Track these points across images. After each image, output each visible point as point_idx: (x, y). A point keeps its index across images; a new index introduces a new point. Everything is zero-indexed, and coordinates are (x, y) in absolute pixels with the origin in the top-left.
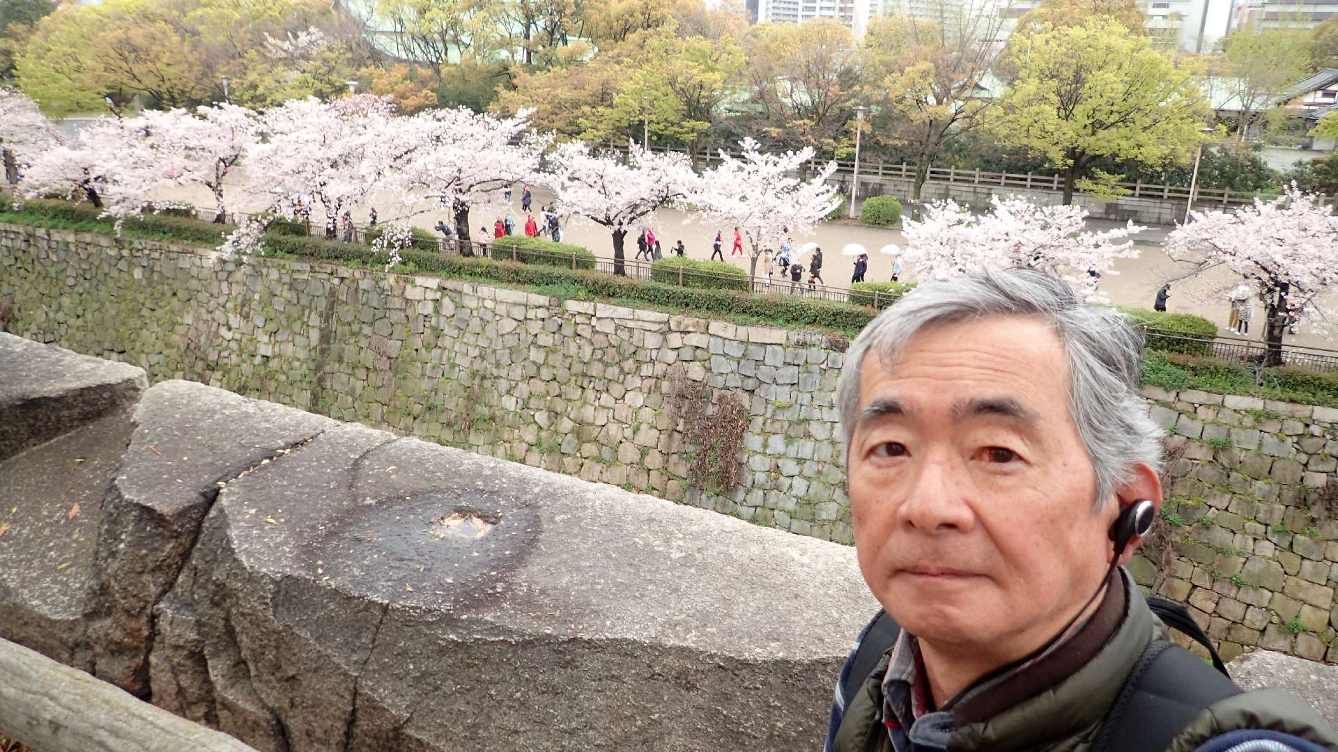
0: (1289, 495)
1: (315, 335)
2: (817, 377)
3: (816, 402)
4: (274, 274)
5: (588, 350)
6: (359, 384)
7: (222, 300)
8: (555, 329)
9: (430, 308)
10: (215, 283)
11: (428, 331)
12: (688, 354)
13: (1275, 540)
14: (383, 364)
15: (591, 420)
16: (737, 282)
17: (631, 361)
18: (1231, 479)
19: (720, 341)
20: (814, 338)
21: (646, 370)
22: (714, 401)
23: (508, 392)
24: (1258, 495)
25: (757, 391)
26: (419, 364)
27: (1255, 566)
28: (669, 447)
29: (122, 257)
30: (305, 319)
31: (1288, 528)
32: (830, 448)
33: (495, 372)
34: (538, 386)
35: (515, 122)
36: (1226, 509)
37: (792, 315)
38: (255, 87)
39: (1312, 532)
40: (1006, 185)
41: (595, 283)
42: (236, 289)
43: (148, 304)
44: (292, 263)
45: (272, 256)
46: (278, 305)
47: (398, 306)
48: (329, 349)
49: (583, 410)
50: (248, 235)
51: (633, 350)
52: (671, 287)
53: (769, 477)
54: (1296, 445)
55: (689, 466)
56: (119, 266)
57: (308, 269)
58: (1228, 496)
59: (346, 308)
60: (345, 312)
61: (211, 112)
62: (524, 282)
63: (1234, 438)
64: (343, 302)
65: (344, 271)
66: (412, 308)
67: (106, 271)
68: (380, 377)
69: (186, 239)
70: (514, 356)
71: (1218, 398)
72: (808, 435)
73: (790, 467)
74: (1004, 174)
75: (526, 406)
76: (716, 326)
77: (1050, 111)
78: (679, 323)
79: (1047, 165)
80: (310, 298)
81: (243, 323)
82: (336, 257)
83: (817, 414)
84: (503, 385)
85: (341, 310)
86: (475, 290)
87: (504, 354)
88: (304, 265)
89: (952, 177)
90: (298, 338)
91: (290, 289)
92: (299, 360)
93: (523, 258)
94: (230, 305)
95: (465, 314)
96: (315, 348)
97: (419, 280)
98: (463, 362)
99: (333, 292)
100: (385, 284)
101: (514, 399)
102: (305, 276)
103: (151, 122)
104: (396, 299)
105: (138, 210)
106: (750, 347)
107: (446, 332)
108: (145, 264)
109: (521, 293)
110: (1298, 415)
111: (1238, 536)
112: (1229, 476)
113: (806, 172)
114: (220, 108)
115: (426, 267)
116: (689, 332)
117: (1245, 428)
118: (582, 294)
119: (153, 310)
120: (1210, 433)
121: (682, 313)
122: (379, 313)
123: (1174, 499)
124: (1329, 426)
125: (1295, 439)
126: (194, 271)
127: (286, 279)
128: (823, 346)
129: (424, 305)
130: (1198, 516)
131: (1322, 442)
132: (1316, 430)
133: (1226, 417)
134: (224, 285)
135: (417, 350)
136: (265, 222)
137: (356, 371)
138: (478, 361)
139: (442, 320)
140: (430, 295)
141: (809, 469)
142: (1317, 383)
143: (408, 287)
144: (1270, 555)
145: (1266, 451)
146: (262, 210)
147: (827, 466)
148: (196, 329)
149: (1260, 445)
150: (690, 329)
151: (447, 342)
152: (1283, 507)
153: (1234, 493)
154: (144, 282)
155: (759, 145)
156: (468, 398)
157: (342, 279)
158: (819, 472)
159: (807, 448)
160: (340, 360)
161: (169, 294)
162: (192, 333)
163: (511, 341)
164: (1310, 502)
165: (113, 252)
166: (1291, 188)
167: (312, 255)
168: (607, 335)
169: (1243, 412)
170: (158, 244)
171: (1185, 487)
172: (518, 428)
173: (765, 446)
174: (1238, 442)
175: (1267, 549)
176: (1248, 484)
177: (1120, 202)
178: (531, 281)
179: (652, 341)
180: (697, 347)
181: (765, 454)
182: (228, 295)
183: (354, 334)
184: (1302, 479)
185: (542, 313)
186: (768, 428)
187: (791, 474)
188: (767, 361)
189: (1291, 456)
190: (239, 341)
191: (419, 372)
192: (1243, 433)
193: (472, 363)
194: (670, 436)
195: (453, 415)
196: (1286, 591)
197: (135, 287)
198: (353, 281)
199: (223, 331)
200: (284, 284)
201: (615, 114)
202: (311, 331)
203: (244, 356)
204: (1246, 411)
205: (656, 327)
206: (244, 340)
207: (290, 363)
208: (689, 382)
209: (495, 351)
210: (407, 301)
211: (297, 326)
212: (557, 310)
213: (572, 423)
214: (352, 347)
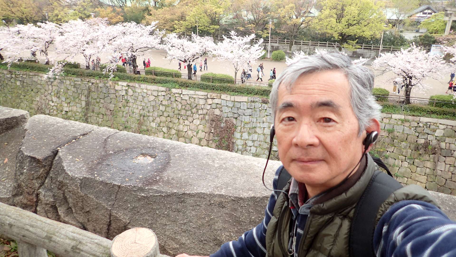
0: (413, 146)
1: (84, 104)
2: (258, 112)
3: (258, 121)
4: (68, 82)
5: (180, 106)
6: (100, 120)
7: (49, 92)
8: (168, 99)
9: (124, 93)
10: (47, 86)
11: (124, 101)
12: (214, 106)
13: (408, 161)
14: (109, 113)
15: (182, 130)
16: (231, 81)
17: (195, 109)
18: (394, 142)
19: (225, 101)
20: (257, 99)
21: (200, 112)
22: (224, 122)
23: (153, 121)
24: (403, 147)
25: (238, 118)
26: (121, 112)
27: (402, 170)
28: (209, 138)
29: (12, 77)
30: (80, 98)
31: (412, 157)
32: (263, 136)
33: (148, 114)
34: (163, 119)
35: (151, 26)
36: (393, 152)
37: (249, 92)
38: (58, 16)
39: (420, 158)
40: (320, 46)
41: (181, 82)
42: (54, 88)
43: (23, 94)
44: (74, 78)
45: (67, 76)
46: (70, 93)
47: (113, 92)
48: (89, 108)
49: (179, 126)
50: (58, 68)
51: (195, 105)
52: (208, 83)
53: (243, 147)
54: (415, 130)
55: (216, 144)
56: (11, 81)
57: (80, 80)
58: (393, 148)
59: (94, 93)
60: (94, 95)
61: (43, 25)
62: (157, 83)
63: (395, 128)
64: (93, 91)
65: (93, 81)
66: (118, 93)
67: (7, 82)
68: (108, 117)
69: (35, 70)
70: (154, 108)
71: (390, 115)
72: (255, 132)
73: (250, 143)
74: (319, 42)
75: (159, 126)
76: (223, 96)
77: (334, 20)
78: (211, 96)
79: (332, 39)
80: (81, 90)
81: (58, 100)
82: (90, 76)
83: (258, 125)
84: (151, 119)
85: (92, 94)
86: (140, 86)
87: (150, 108)
88: (79, 79)
89: (302, 43)
90: (78, 104)
91: (74, 88)
92: (78, 112)
93: (156, 74)
94: (52, 94)
95: (136, 94)
96: (84, 108)
97: (120, 83)
98: (137, 111)
99: (89, 88)
100: (108, 85)
101: (155, 123)
102: (79, 83)
103: (20, 29)
104: (112, 90)
105: (17, 60)
106: (235, 103)
107: (130, 101)
108: (21, 80)
109: (156, 87)
110: (415, 120)
111: (397, 161)
112: (393, 141)
113: (252, 42)
114: (46, 23)
115: (122, 78)
116: (215, 99)
117: (398, 125)
118: (177, 87)
119: (25, 96)
120: (387, 127)
121: (212, 92)
122: (106, 95)
123: (376, 149)
124: (425, 123)
125: (415, 128)
126: (39, 82)
127: (72, 84)
128: (260, 102)
129: (122, 92)
130: (384, 154)
131: (423, 129)
132: (421, 125)
133: (392, 121)
134: (50, 86)
135: (120, 107)
136: (64, 64)
137: (99, 115)
138: (142, 110)
139: (129, 97)
140: (124, 88)
141: (256, 144)
142: (421, 109)
143: (116, 86)
144: (407, 166)
145: (405, 132)
146: (62, 60)
147: (262, 143)
148: (41, 102)
149: (403, 130)
150: (215, 97)
151: (131, 104)
152: (411, 151)
153: (395, 146)
154: (21, 86)
155: (237, 33)
156: (139, 124)
157: (93, 83)
158: (260, 145)
159: (255, 137)
160: (93, 112)
161: (30, 90)
162: (39, 104)
163: (153, 103)
164: (419, 148)
165: (9, 76)
166: (413, 45)
167: (81, 75)
168: (186, 100)
169: (398, 120)
170: (25, 72)
171: (379, 145)
172: (157, 133)
173: (241, 136)
174: (396, 130)
175: (406, 164)
176: (400, 143)
177: (357, 51)
178: (159, 82)
179: (202, 102)
180: (217, 104)
181: (241, 139)
182: (52, 90)
183: (97, 102)
184: (417, 141)
185: (163, 93)
186: (242, 130)
187: (250, 146)
188: (241, 108)
189: (413, 134)
190: (56, 106)
191: (121, 115)
192: (398, 127)
193: (140, 111)
194: (209, 134)
195: (134, 130)
196: (412, 177)
197: (17, 88)
198: (96, 84)
199: (51, 103)
200: (72, 86)
201: (187, 23)
202: (82, 102)
203: (59, 111)
204: (399, 120)
205: (203, 97)
206: (58, 106)
207: (75, 113)
208: (215, 116)
209: (147, 107)
210: (116, 90)
211: (77, 100)
212: (169, 92)
213: (175, 131)
214: (97, 107)
